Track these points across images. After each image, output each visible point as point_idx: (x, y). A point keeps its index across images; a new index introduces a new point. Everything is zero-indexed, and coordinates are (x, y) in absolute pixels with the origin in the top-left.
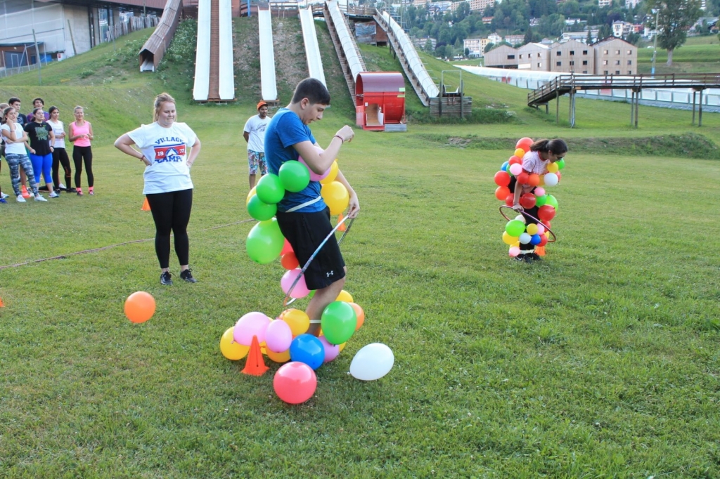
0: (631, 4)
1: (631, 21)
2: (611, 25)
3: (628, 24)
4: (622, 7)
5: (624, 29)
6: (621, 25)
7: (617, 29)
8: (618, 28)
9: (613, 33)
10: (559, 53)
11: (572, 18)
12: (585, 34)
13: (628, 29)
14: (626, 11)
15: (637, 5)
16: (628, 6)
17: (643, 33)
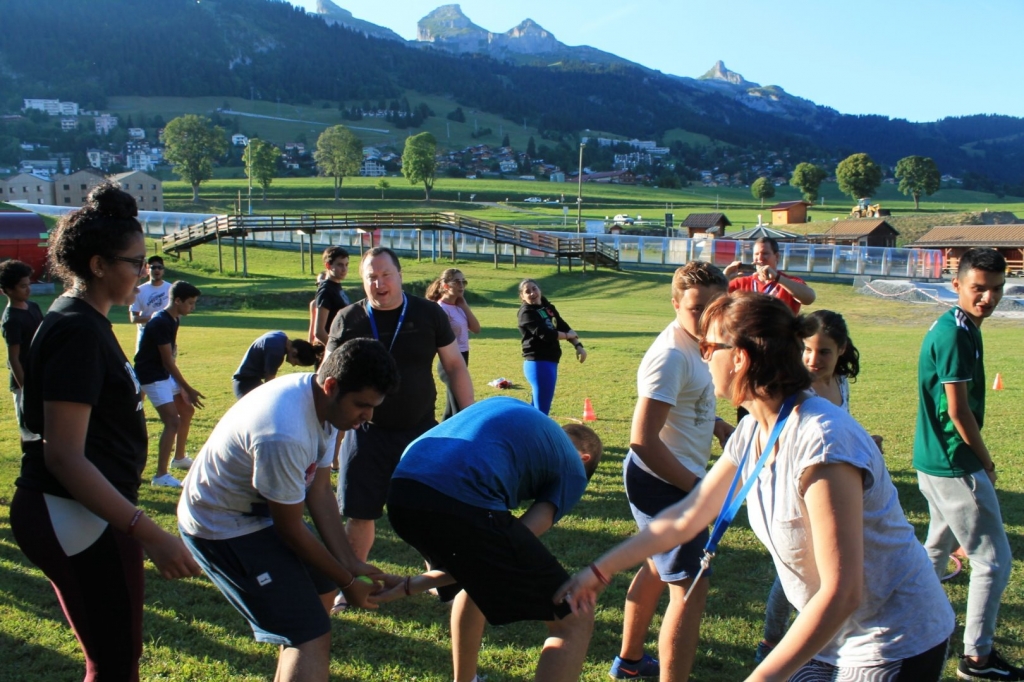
0: (103, 130)
1: (108, 149)
2: (85, 154)
3: (106, 153)
4: (91, 133)
5: (102, 159)
6: (98, 154)
7: (94, 159)
8: (94, 157)
9: (90, 163)
10: (66, 187)
11: (28, 142)
12: (54, 163)
13: (107, 159)
14: (98, 137)
15: (110, 130)
16: (100, 131)
17: (126, 164)
